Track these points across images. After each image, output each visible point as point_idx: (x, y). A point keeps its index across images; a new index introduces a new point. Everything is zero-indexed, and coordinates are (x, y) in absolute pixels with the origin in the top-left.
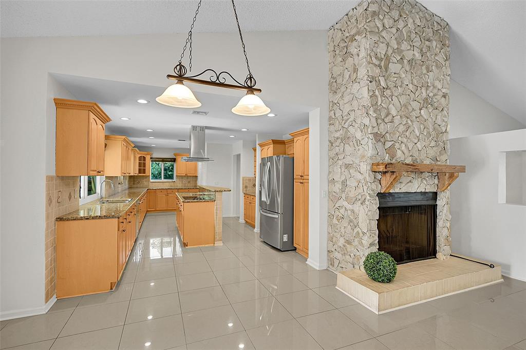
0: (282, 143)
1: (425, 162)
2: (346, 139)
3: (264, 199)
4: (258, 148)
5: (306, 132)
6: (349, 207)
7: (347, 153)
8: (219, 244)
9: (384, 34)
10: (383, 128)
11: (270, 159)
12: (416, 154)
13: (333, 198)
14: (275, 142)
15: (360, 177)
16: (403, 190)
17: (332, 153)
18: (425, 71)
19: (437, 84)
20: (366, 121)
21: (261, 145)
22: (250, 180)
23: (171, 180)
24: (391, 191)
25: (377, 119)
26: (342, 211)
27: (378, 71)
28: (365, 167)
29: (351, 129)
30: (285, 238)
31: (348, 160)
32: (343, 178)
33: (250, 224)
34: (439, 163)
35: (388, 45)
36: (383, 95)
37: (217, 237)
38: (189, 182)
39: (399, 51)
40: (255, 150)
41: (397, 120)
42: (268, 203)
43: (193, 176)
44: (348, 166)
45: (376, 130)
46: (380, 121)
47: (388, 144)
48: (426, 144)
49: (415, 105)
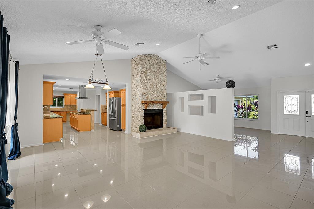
0: (118, 92)
1: (158, 101)
2: (135, 94)
3: (110, 113)
4: (108, 94)
5: (125, 90)
6: (136, 113)
7: (136, 98)
8: (92, 130)
9: (145, 65)
10: (145, 91)
11: (113, 98)
12: (155, 98)
13: (133, 111)
14: (115, 92)
15: (139, 105)
16: (151, 109)
17: (132, 98)
18: (158, 75)
19: (162, 78)
20: (140, 89)
21: (109, 92)
22: (104, 106)
23: (61, 107)
24: (147, 109)
25: (143, 89)
26: (135, 115)
27: (143, 75)
28: (140, 102)
29: (137, 91)
30: (118, 126)
31: (136, 100)
32: (135, 105)
33: (104, 124)
34: (163, 101)
35: (147, 68)
36: (145, 82)
37: (92, 128)
38: (72, 108)
39: (150, 69)
40: (107, 94)
41: (149, 89)
42: (112, 115)
43: (74, 105)
44: (136, 102)
45: (143, 92)
46: (144, 89)
47: (146, 96)
48: (159, 95)
49: (155, 84)
